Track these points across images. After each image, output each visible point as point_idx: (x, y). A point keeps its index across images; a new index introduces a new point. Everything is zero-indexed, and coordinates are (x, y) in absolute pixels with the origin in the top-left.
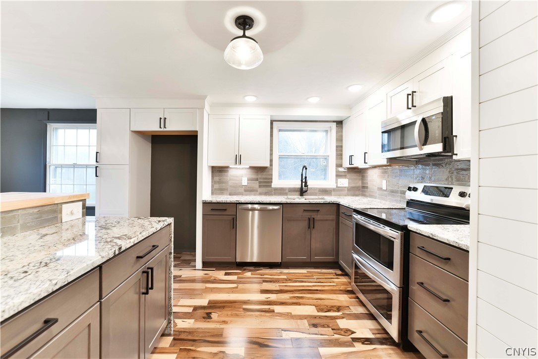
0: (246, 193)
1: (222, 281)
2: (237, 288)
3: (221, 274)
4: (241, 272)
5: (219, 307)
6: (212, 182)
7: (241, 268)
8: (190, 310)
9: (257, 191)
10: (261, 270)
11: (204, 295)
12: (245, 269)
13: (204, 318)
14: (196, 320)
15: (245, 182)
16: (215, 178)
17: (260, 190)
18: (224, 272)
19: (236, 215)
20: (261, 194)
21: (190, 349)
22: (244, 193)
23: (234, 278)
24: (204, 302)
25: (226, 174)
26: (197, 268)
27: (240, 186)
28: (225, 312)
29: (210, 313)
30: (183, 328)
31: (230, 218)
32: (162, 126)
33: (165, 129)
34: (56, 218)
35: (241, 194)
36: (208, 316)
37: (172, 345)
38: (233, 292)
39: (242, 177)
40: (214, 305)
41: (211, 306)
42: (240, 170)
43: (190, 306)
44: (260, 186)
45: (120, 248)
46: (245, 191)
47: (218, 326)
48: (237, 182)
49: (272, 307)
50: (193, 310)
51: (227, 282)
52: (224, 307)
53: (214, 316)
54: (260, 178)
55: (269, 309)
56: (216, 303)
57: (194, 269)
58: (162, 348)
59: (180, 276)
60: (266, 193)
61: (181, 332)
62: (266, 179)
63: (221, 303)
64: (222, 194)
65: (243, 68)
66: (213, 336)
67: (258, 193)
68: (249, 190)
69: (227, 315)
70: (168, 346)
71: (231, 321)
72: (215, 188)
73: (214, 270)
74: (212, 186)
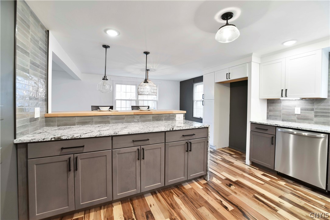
0: (299, 121)
1: (256, 177)
2: (262, 184)
3: (259, 173)
4: (277, 179)
5: (240, 186)
6: (267, 110)
7: (281, 177)
8: (224, 178)
9: (312, 120)
10: (300, 187)
11: (237, 176)
12: (283, 179)
13: (227, 185)
14: (222, 183)
15: (298, 111)
16: (270, 107)
17: (315, 119)
18: (263, 173)
19: (276, 135)
20: (316, 123)
21: (209, 190)
22: (297, 120)
23: (268, 179)
24: (234, 179)
25: (279, 104)
26: (246, 163)
27: (292, 114)
28: (240, 189)
29: (232, 185)
30: (214, 182)
31: (271, 136)
32: (228, 78)
33: (230, 79)
34: (174, 118)
35: (294, 121)
36: (230, 185)
37: (204, 184)
38: (256, 185)
39: (295, 107)
40: (237, 183)
41: (235, 183)
42: (293, 101)
43: (225, 177)
44: (316, 116)
45: (173, 129)
46: (298, 119)
47: (230, 192)
48: (290, 111)
49: (277, 208)
50: (225, 179)
51: (258, 178)
52: (242, 187)
53: (233, 187)
54: (316, 109)
55: (274, 208)
56: (240, 183)
57: (245, 163)
58: (200, 182)
59: (233, 163)
60: (324, 123)
61: (212, 183)
62: (325, 109)
63: (243, 185)
64: (276, 119)
65: (227, 42)
66: (223, 193)
67: (313, 122)
68: (301, 118)
69: (240, 191)
70: (203, 183)
71: (239, 195)
72: (269, 114)
73: (257, 169)
74: (268, 113)
